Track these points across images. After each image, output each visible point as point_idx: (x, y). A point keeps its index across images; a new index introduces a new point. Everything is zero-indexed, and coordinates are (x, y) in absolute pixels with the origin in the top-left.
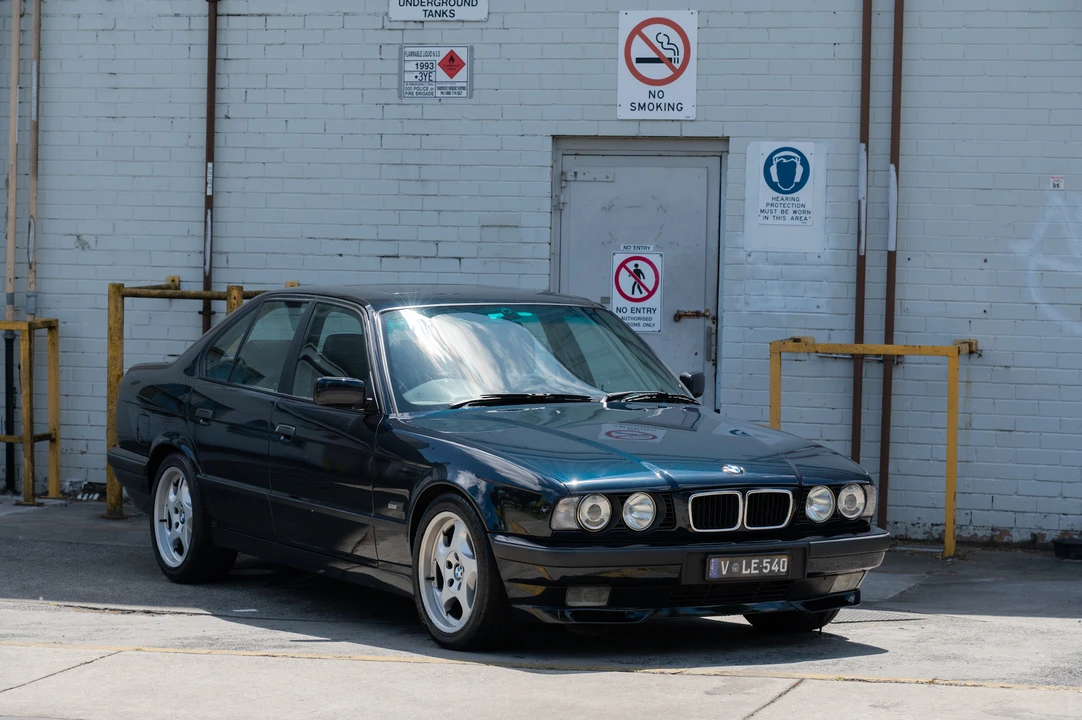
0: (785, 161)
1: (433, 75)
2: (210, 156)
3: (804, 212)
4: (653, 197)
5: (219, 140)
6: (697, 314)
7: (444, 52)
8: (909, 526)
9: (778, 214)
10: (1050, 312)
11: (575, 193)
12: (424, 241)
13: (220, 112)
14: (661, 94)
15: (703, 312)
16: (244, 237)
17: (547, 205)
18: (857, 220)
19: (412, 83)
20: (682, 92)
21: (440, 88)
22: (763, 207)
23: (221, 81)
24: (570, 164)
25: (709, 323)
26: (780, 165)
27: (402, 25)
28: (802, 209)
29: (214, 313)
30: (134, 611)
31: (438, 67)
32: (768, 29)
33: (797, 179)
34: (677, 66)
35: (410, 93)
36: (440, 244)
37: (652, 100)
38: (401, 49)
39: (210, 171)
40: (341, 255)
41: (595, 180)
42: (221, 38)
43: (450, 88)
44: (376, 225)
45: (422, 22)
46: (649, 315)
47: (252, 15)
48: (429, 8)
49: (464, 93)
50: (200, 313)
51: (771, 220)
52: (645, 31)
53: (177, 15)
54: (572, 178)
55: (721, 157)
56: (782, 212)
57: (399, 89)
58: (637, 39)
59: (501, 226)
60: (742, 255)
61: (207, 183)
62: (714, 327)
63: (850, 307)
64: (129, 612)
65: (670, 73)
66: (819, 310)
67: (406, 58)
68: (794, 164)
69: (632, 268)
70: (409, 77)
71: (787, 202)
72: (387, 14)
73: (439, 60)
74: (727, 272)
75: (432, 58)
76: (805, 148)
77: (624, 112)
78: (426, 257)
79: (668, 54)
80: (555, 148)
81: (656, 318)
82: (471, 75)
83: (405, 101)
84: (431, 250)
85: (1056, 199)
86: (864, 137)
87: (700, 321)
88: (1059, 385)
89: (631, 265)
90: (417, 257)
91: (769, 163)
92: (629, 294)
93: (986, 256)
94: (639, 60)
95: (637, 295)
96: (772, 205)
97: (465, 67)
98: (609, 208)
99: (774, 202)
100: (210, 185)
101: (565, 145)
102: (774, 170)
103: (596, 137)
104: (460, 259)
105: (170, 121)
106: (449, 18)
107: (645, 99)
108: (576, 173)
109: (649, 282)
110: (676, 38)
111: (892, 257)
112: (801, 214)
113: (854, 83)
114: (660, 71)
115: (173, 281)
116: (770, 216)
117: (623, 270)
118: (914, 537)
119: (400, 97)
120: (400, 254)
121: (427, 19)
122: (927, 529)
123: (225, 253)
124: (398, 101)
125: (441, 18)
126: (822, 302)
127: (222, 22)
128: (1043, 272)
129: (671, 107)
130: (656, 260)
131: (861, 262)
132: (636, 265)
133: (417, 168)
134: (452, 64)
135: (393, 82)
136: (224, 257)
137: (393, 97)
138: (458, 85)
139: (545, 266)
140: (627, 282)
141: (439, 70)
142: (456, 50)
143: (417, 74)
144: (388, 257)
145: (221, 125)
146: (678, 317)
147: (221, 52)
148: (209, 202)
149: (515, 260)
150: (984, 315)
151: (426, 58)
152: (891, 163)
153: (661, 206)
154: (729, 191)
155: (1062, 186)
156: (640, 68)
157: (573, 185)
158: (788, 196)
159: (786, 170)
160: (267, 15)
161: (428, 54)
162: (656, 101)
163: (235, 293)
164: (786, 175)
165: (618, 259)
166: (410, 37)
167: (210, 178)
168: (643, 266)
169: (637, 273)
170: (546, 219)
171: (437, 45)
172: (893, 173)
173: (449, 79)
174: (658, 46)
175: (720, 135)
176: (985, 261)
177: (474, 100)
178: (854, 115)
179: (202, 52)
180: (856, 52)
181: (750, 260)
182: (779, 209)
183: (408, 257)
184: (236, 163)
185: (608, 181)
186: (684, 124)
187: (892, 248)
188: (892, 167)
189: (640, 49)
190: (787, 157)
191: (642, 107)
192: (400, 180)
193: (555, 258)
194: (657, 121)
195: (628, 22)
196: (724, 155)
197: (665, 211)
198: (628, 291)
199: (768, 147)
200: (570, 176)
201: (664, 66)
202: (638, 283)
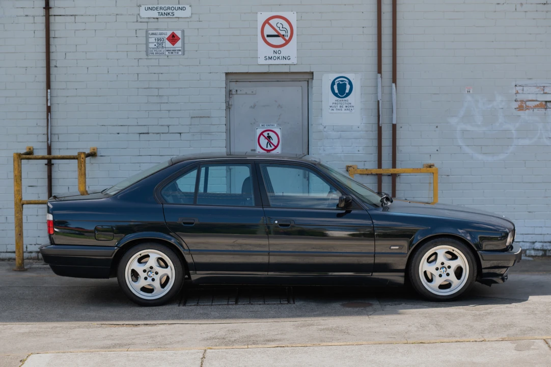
0: (341, 83)
1: (164, 44)
2: (48, 86)
3: (351, 106)
4: (276, 101)
5: (52, 78)
7: (169, 33)
9: (339, 108)
10: (467, 150)
11: (237, 100)
12: (162, 125)
13: (52, 64)
14: (279, 52)
16: (67, 126)
17: (224, 106)
18: (377, 110)
19: (153, 48)
20: (291, 50)
21: (167, 51)
22: (332, 105)
23: (52, 49)
24: (234, 86)
26: (338, 84)
27: (147, 20)
28: (350, 105)
29: (53, 164)
30: (139, 325)
31: (166, 40)
32: (331, 20)
33: (347, 91)
34: (287, 38)
35: (152, 53)
36: (170, 127)
37: (275, 55)
38: (147, 32)
39: (49, 94)
40: (118, 133)
41: (246, 94)
42: (52, 27)
43: (173, 50)
44: (137, 119)
45: (157, 18)
47: (67, 15)
48: (161, 11)
49: (180, 53)
50: (46, 164)
51: (335, 111)
52: (271, 22)
53: (27, 16)
54: (235, 93)
55: (308, 81)
56: (340, 107)
57: (147, 51)
58: (267, 25)
59: (201, 117)
60: (321, 128)
61: (47, 100)
63: (374, 150)
64: (136, 325)
65: (284, 42)
66: (359, 152)
67: (150, 36)
68: (345, 84)
69: (266, 135)
70: (151, 46)
71: (342, 102)
72: (139, 14)
73: (167, 37)
74: (313, 136)
75: (163, 36)
76: (351, 76)
77: (262, 61)
78: (163, 133)
79: (282, 33)
80: (226, 79)
82: (183, 44)
83: (149, 57)
84: (165, 130)
85: (469, 98)
86: (380, 71)
88: (472, 183)
89: (266, 134)
90: (158, 133)
91: (333, 84)
93: (437, 125)
94: (268, 36)
95: (269, 148)
96: (335, 103)
97: (180, 41)
98: (254, 107)
99: (337, 102)
100: (49, 101)
101: (231, 77)
102: (336, 87)
103: (247, 73)
104: (180, 133)
105: (25, 69)
106: (171, 16)
107: (272, 55)
108: (237, 90)
109: (275, 141)
110: (286, 25)
111: (394, 127)
112: (349, 107)
113: (374, 45)
114: (279, 41)
115: (30, 149)
116: (334, 108)
117: (262, 136)
119: (147, 55)
120: (149, 132)
121: (160, 16)
123: (57, 134)
124: (146, 57)
125: (167, 16)
126: (361, 148)
127: (52, 19)
128: (463, 131)
129: (284, 58)
130: (278, 131)
131: (380, 129)
132: (268, 134)
133: (157, 90)
134: (173, 39)
135: (144, 48)
136: (57, 136)
137: (143, 55)
138: (177, 49)
139: (224, 136)
140: (263, 142)
141: (167, 42)
142: (175, 32)
143: (156, 44)
144: (143, 133)
145: (53, 71)
147: (52, 35)
148: (49, 109)
149: (208, 133)
150: (437, 152)
151: (160, 36)
152: (393, 83)
153: (279, 106)
155: (471, 91)
156: (269, 40)
157: (235, 96)
158: (344, 99)
159: (342, 87)
160: (75, 15)
161: (161, 34)
162: (277, 55)
163: (83, 156)
164: (342, 89)
165: (259, 131)
166: (151, 26)
167: (49, 97)
168: (271, 134)
169: (269, 137)
170: (223, 113)
171: (165, 30)
172: (394, 87)
173: (172, 46)
174: (278, 29)
175: (309, 71)
176: (437, 127)
177: (186, 56)
178: (374, 60)
179: (43, 34)
180: (374, 31)
181: (325, 130)
182: (339, 106)
183: (153, 133)
184: (61, 89)
185: (253, 94)
186: (292, 66)
187: (394, 122)
188: (394, 85)
189: (268, 30)
190: (342, 81)
191: (270, 58)
192: (148, 96)
193: (228, 132)
194: (278, 65)
195: (262, 17)
196: (310, 81)
197: (281, 107)
198: (264, 147)
199: (333, 76)
200: (234, 92)
201: (280, 39)
202: (269, 143)
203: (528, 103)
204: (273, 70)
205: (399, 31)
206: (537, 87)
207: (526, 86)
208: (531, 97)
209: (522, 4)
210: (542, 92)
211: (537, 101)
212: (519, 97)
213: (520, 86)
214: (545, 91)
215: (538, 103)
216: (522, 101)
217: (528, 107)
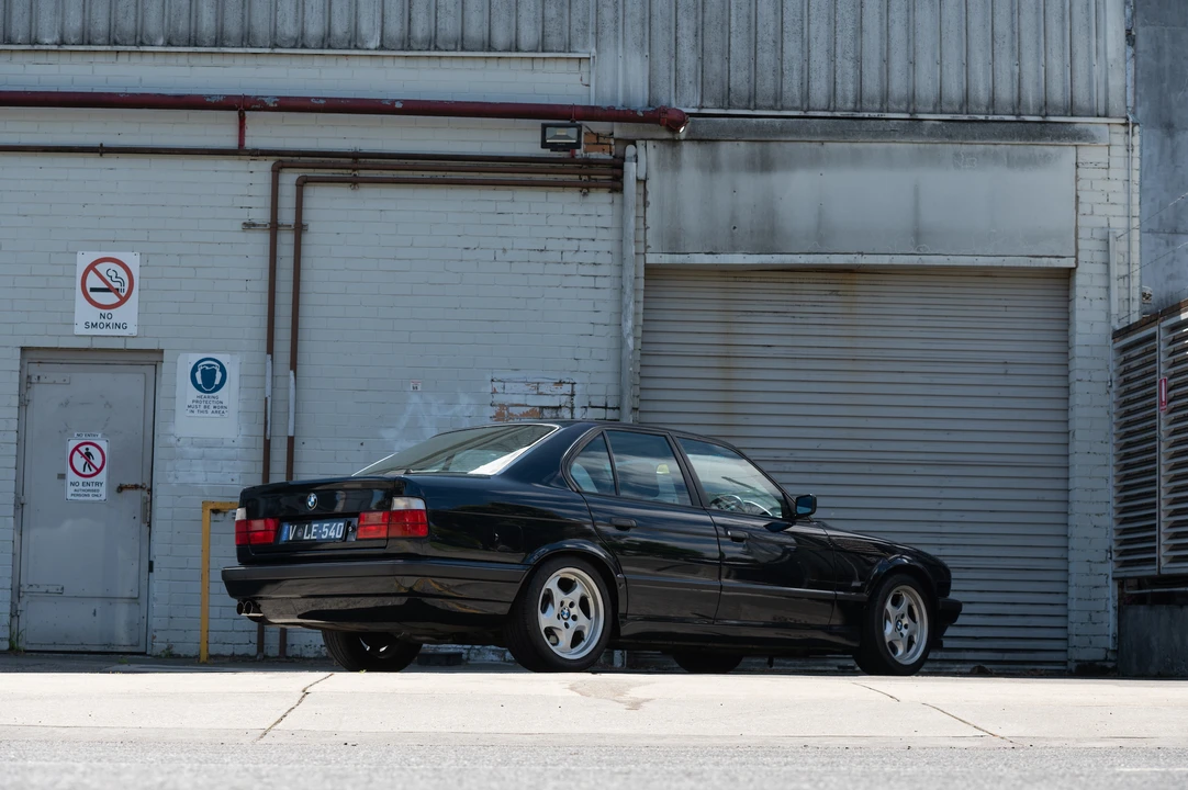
0: (207, 368)
3: (222, 407)
4: (102, 396)
6: (136, 487)
8: (303, 647)
11: (36, 388)
14: (110, 316)
15: (140, 484)
17: (15, 401)
18: (264, 414)
20: (128, 314)
22: (191, 403)
24: (34, 370)
25: (145, 494)
26: (203, 371)
28: (220, 405)
32: (195, 268)
33: (217, 382)
34: (123, 294)
37: (102, 320)
41: (54, 383)
46: (97, 488)
51: (196, 413)
52: (97, 267)
54: (36, 381)
55: (156, 365)
56: (205, 407)
58: (92, 272)
60: (173, 440)
62: (149, 496)
63: (258, 480)
66: (233, 482)
68: (215, 370)
69: (84, 451)
71: (209, 399)
74: (160, 454)
76: (224, 358)
77: (80, 329)
79: (116, 285)
80: (23, 357)
81: (103, 490)
85: (415, 398)
86: (270, 350)
87: (139, 492)
89: (83, 449)
91: (195, 369)
92: (81, 471)
93: (362, 440)
94: (93, 290)
95: (88, 472)
96: (197, 401)
98: (66, 404)
99: (199, 399)
101: (31, 355)
102: (198, 375)
103: (56, 349)
107: (96, 319)
108: (39, 377)
109: (97, 461)
110: (122, 273)
111: (291, 440)
112: (220, 409)
114: (111, 298)
116: (196, 410)
117: (76, 452)
118: (307, 655)
122: (317, 649)
126: (236, 476)
129: (117, 326)
130: (104, 445)
131: (267, 444)
132: (87, 449)
139: (14, 449)
140: (79, 462)
146: (121, 489)
152: (291, 369)
153: (107, 403)
154: (161, 392)
155: (419, 388)
156: (93, 295)
157: (36, 385)
159: (208, 376)
162: (106, 321)
164: (208, 379)
165: (72, 444)
168: (92, 449)
169: (88, 455)
170: (15, 412)
172: (292, 377)
174: (108, 279)
175: (156, 348)
176: (362, 444)
178: (263, 334)
180: (265, 286)
181: (179, 444)
182: (203, 405)
185: (65, 383)
186: (128, 340)
187: (291, 434)
188: (292, 373)
189: (93, 281)
190: (209, 365)
191: (94, 325)
193: (21, 443)
194: (106, 336)
195: (84, 260)
196: (159, 364)
197: (111, 407)
198: (80, 469)
199: (195, 358)
200: (34, 380)
201: (112, 294)
202: (89, 463)
203: (512, 410)
204: (98, 344)
205: (304, 288)
206: (526, 382)
207: (510, 381)
208: (517, 399)
209: (504, 250)
210: (535, 392)
211: (526, 406)
212: (498, 399)
213: (500, 381)
214: (540, 391)
215: (528, 409)
216: (502, 406)
217: (512, 414)
